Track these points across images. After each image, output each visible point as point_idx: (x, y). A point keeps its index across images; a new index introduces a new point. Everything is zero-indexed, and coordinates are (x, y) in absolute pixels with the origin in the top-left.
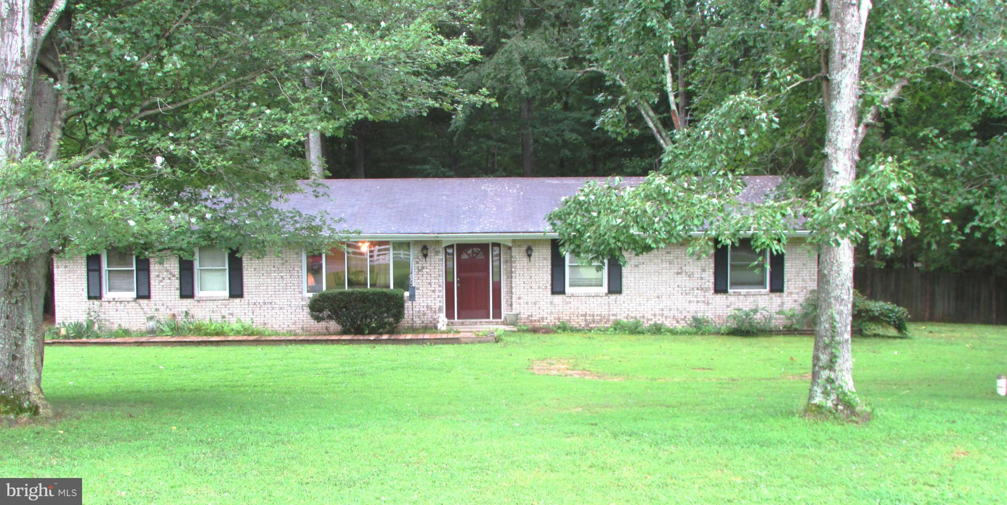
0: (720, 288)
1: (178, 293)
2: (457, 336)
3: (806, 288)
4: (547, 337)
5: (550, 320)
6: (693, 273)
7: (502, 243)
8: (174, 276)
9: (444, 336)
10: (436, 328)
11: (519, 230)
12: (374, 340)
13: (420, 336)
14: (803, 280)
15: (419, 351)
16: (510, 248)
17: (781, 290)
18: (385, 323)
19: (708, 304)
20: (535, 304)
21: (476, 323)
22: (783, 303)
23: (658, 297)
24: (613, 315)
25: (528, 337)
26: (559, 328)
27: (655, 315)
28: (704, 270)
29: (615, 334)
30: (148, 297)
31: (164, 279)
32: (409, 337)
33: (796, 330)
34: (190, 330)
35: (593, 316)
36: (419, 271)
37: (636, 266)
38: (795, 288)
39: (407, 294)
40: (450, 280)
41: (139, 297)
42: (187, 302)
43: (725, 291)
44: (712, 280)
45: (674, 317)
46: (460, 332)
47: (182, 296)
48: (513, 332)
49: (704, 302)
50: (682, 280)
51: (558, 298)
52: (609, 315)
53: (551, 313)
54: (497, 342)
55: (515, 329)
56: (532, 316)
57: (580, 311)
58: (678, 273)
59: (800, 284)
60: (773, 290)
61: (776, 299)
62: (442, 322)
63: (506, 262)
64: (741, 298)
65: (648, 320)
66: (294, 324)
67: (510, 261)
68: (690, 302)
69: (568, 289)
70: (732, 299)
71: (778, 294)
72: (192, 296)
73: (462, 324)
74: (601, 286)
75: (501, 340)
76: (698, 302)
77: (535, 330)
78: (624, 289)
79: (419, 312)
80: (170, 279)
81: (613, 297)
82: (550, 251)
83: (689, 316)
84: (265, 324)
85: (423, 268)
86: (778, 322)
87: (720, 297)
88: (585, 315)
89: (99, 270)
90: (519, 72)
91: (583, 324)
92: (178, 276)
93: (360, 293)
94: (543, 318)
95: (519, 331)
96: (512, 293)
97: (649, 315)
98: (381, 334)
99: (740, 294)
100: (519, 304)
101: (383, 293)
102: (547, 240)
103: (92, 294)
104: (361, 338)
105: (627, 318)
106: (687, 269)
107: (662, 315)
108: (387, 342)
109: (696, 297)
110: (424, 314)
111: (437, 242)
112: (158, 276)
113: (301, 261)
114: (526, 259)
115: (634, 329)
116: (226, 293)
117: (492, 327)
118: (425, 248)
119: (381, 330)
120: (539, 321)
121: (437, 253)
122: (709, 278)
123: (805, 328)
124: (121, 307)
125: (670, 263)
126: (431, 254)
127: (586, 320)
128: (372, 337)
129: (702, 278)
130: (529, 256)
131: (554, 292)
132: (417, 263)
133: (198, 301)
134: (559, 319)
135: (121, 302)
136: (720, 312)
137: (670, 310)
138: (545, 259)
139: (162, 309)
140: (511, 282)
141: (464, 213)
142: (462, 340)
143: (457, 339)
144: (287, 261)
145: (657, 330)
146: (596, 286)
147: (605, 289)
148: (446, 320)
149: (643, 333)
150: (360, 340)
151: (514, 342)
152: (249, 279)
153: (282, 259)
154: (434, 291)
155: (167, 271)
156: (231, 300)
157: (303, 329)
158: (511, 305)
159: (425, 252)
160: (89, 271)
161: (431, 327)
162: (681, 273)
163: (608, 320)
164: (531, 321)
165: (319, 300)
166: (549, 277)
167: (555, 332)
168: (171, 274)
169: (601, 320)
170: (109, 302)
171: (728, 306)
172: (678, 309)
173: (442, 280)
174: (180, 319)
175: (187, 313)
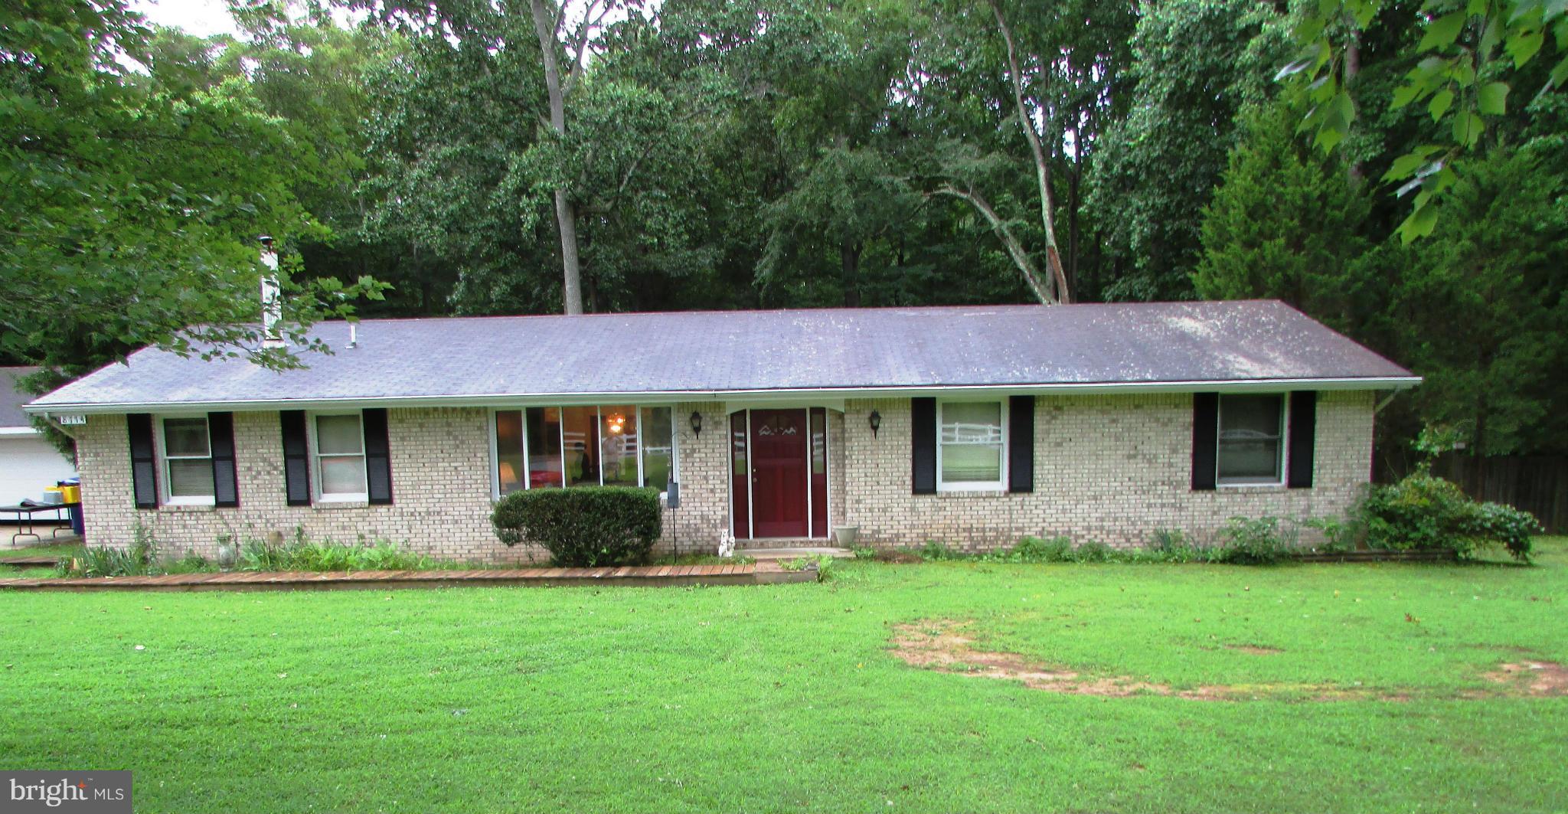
0: (1203, 480)
1: (284, 496)
2: (751, 569)
3: (1350, 480)
4: (908, 570)
5: (910, 538)
6: (1156, 456)
7: (827, 407)
8: (276, 468)
9: (727, 570)
10: (716, 553)
11: (857, 383)
12: (601, 579)
13: (685, 571)
14: (1347, 466)
15: (677, 601)
16: (841, 416)
17: (1308, 484)
18: (626, 547)
19: (1181, 509)
20: (885, 510)
21: (784, 544)
22: (1309, 507)
23: (1095, 498)
24: (1017, 529)
25: (876, 570)
26: (926, 552)
27: (1089, 529)
28: (1174, 451)
29: (1024, 562)
30: (235, 504)
31: (259, 473)
32: (665, 571)
33: (1340, 553)
34: (292, 561)
35: (984, 530)
36: (687, 456)
37: (1059, 445)
38: (1332, 480)
39: (664, 496)
40: (740, 471)
41: (219, 504)
42: (300, 512)
43: (1211, 487)
44: (1189, 466)
45: (1122, 531)
46: (756, 561)
47: (291, 503)
48: (849, 559)
49: (1173, 505)
50: (1138, 468)
51: (924, 502)
52: (1010, 529)
53: (913, 526)
54: (820, 581)
55: (852, 555)
56: (879, 532)
57: (961, 522)
58: (1129, 457)
59: (1341, 472)
60: (1293, 484)
61: (1299, 499)
62: (726, 542)
63: (835, 440)
64: (1238, 498)
65: (1077, 537)
66: (479, 547)
67: (842, 438)
68: (1149, 506)
69: (941, 486)
70: (1222, 500)
71: (1302, 490)
72: (307, 502)
73: (762, 545)
74: (998, 479)
75: (830, 577)
76: (1163, 505)
77: (886, 558)
78: (1037, 484)
79: (688, 525)
80: (269, 473)
81: (1017, 498)
82: (910, 420)
83: (1149, 531)
84: (430, 548)
85: (693, 451)
86: (1306, 540)
87: (1203, 498)
88: (970, 530)
89: (152, 460)
90: (844, 193)
91: (966, 545)
92: (282, 468)
93: (581, 494)
94: (897, 536)
95: (858, 558)
96: (844, 491)
97: (1078, 530)
98: (618, 566)
99: (1236, 491)
100: (858, 511)
101: (620, 493)
102: (902, 401)
103: (142, 501)
104: (580, 573)
105: (1041, 533)
106: (1145, 448)
107: (1102, 528)
108: (625, 581)
109: (1160, 496)
110: (697, 530)
111: (717, 406)
112: (250, 469)
113: (487, 442)
114: (869, 434)
115: (1057, 554)
116: (364, 497)
117: (812, 552)
118: (696, 416)
119: (618, 560)
120: (891, 540)
121: (717, 424)
122: (1184, 465)
123: (1355, 550)
124: (190, 521)
125: (1117, 439)
126: (706, 425)
127: (971, 539)
128: (599, 573)
129: (1170, 465)
130: (875, 428)
131: (917, 491)
132: (684, 442)
133: (319, 511)
134: (925, 536)
135: (191, 513)
136: (1199, 522)
137: (1116, 519)
138: (901, 434)
139: (260, 525)
140: (844, 474)
141: (763, 359)
142: (759, 578)
143: (750, 575)
144: (462, 442)
145: (1096, 555)
146: (988, 479)
147: (1003, 485)
148: (732, 539)
149: (1073, 561)
150: (577, 579)
151: (852, 581)
152: (402, 474)
153: (456, 438)
154: (712, 491)
155: (264, 460)
156: (373, 508)
157: (493, 555)
158: (844, 514)
159: (696, 424)
160: (134, 461)
161: (705, 553)
162: (1135, 456)
163: (1009, 538)
164: (878, 540)
165: (508, 508)
166: (909, 465)
167: (921, 560)
168: (271, 464)
169: (997, 538)
170: (172, 513)
171: (1214, 513)
172: (1128, 518)
173: (726, 472)
174: (289, 541)
175: (301, 532)
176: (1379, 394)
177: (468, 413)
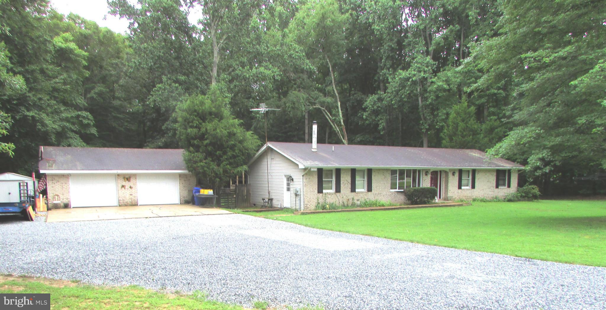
0: (497, 186)
1: (350, 190)
3: (515, 186)
6: (491, 182)
7: (446, 170)
16: (448, 172)
17: (510, 187)
20: (454, 192)
28: (494, 180)
30: (340, 192)
31: (345, 184)
34: (351, 205)
35: (468, 196)
37: (479, 179)
38: (513, 186)
41: (336, 192)
42: (353, 193)
43: (498, 188)
47: (352, 191)
49: (493, 191)
50: (489, 184)
51: (460, 190)
53: (458, 196)
56: (453, 197)
57: (465, 195)
58: (488, 182)
59: (514, 184)
60: (508, 187)
61: (509, 190)
64: (502, 190)
67: (446, 177)
68: (490, 191)
69: (462, 187)
70: (499, 190)
72: (355, 191)
74: (468, 186)
78: (475, 187)
80: (348, 184)
81: (473, 190)
82: (458, 174)
83: (490, 196)
87: (497, 190)
89: (322, 180)
92: (350, 183)
94: (456, 197)
96: (448, 189)
99: (501, 188)
100: (450, 193)
102: (457, 170)
103: (319, 191)
105: (476, 196)
106: (490, 180)
109: (492, 189)
111: (429, 170)
112: (343, 182)
113: (390, 177)
114: (452, 177)
116: (366, 190)
118: (426, 172)
120: (455, 199)
121: (429, 174)
122: (495, 183)
124: (330, 196)
125: (486, 178)
129: (493, 183)
130: (453, 175)
131: (459, 188)
132: (423, 177)
133: (357, 193)
134: (460, 198)
135: (330, 194)
136: (497, 194)
138: (457, 176)
139: (345, 197)
140: (448, 185)
147: (470, 187)
152: (374, 184)
153: (384, 176)
155: (346, 181)
156: (368, 192)
159: (427, 174)
160: (318, 181)
164: (453, 199)
166: (458, 183)
168: (348, 182)
170: (325, 194)
171: (499, 192)
174: (351, 201)
175: (353, 199)
176: (519, 171)
177: (387, 170)
